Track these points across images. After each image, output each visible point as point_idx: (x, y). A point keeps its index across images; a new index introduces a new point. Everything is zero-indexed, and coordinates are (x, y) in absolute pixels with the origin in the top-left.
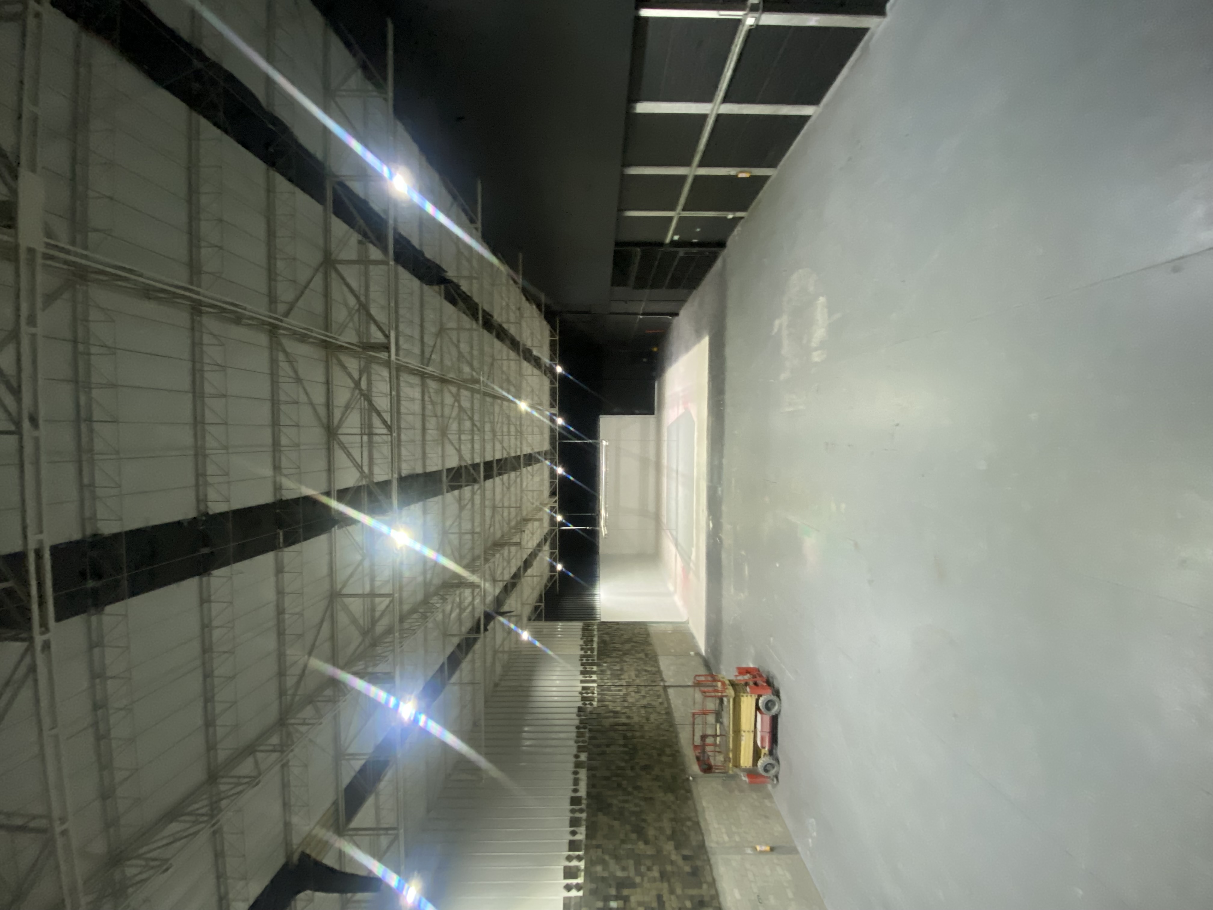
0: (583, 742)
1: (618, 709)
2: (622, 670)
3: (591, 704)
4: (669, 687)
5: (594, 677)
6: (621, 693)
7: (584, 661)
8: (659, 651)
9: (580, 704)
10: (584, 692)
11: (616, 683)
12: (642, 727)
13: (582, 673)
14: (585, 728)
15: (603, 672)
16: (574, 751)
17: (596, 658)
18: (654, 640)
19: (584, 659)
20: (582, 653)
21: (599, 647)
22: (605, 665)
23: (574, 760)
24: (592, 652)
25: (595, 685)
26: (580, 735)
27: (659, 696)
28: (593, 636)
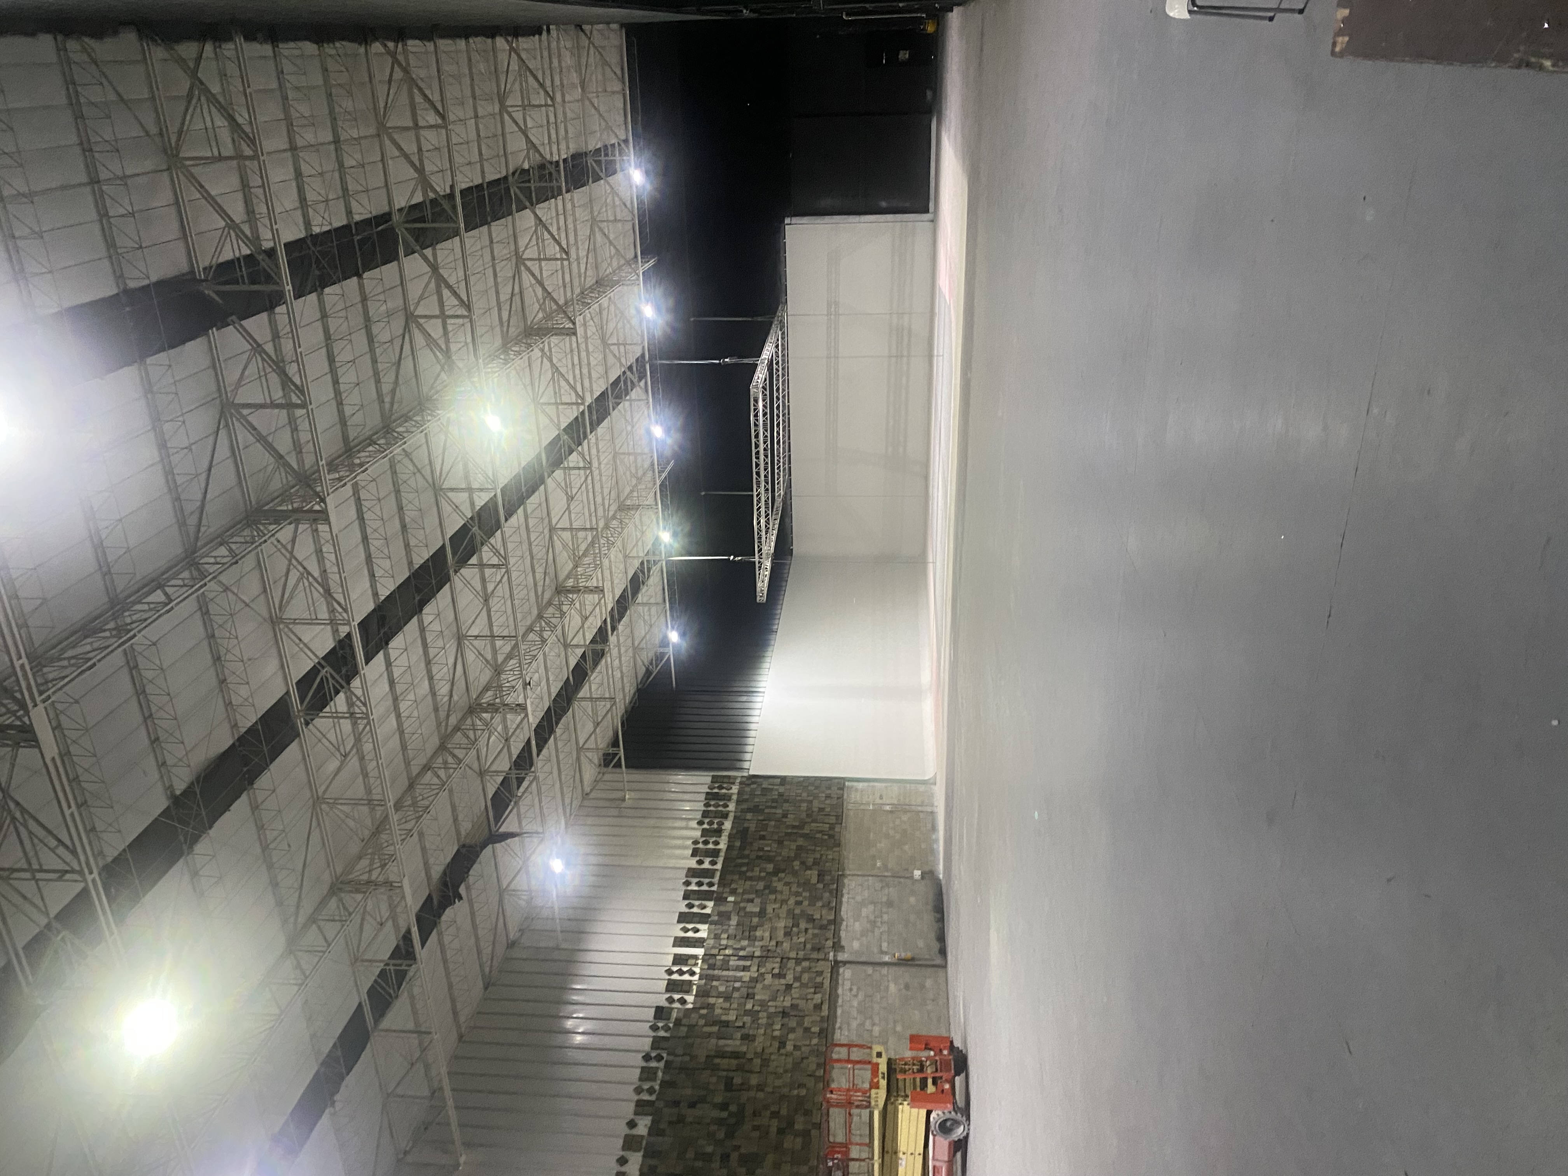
0: (651, 1091)
1: (732, 1017)
2: (762, 913)
3: (683, 1001)
4: (845, 963)
5: (704, 931)
6: (746, 976)
7: (693, 887)
8: (851, 867)
9: (661, 1000)
10: (675, 969)
11: (743, 949)
12: (765, 1062)
13: (683, 918)
14: (659, 1058)
15: (724, 917)
16: (629, 1109)
17: (716, 880)
18: (850, 835)
19: (694, 880)
20: (693, 863)
21: (729, 848)
22: (731, 899)
23: (626, 1131)
24: (713, 863)
25: (700, 952)
26: (647, 1074)
27: (818, 987)
28: (725, 816)
